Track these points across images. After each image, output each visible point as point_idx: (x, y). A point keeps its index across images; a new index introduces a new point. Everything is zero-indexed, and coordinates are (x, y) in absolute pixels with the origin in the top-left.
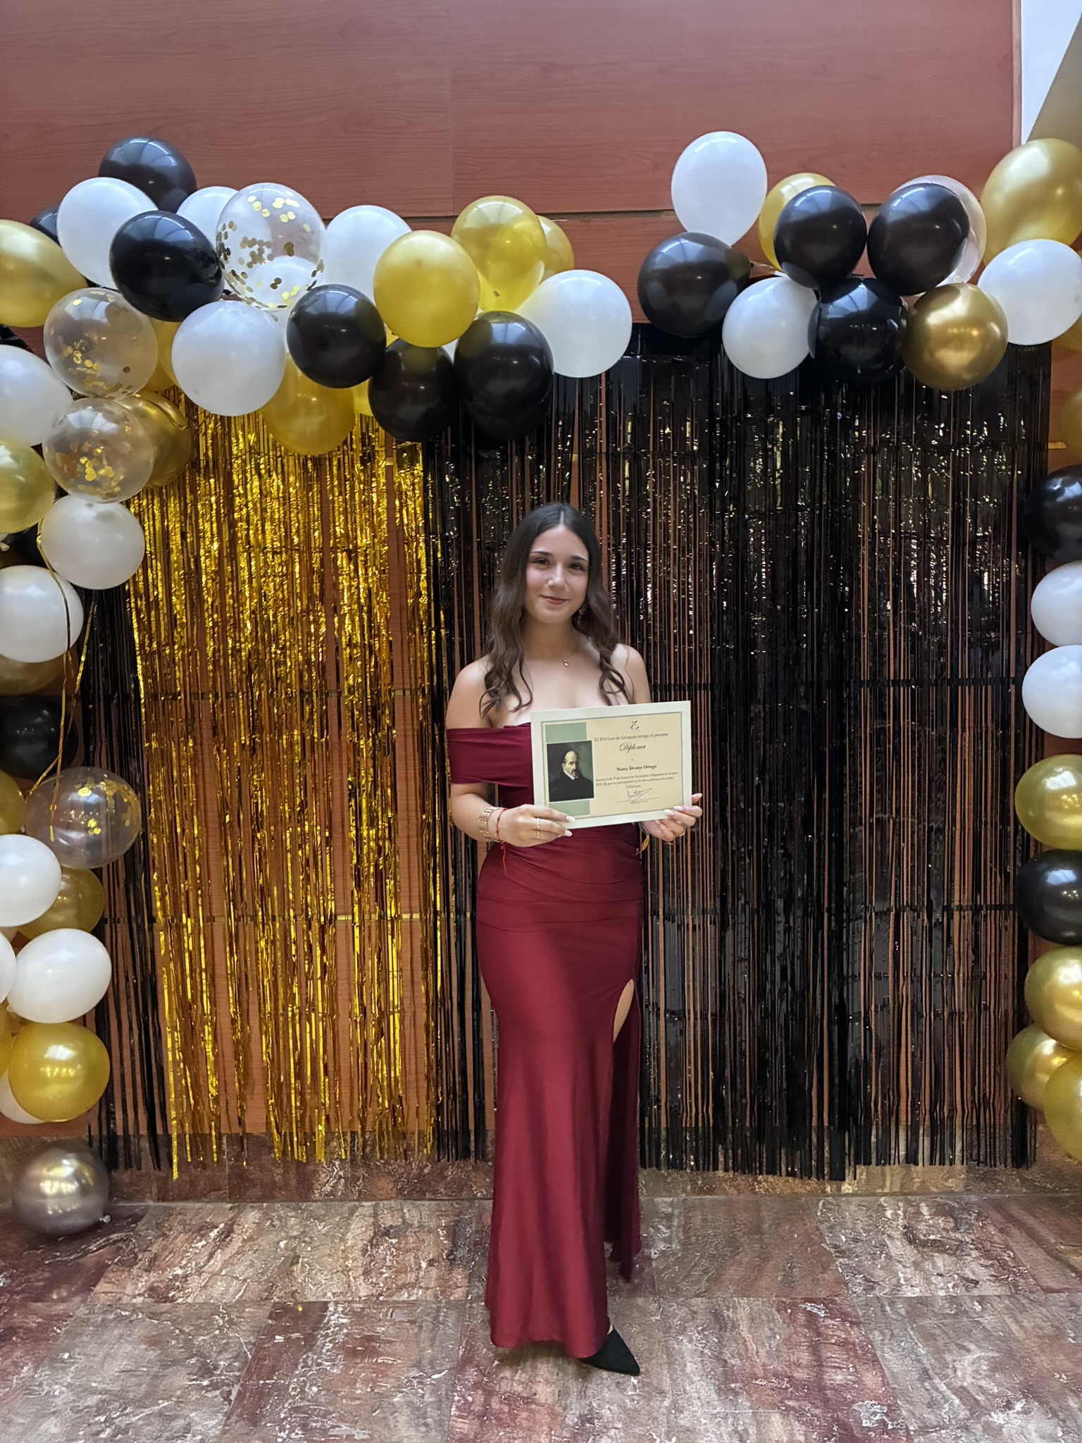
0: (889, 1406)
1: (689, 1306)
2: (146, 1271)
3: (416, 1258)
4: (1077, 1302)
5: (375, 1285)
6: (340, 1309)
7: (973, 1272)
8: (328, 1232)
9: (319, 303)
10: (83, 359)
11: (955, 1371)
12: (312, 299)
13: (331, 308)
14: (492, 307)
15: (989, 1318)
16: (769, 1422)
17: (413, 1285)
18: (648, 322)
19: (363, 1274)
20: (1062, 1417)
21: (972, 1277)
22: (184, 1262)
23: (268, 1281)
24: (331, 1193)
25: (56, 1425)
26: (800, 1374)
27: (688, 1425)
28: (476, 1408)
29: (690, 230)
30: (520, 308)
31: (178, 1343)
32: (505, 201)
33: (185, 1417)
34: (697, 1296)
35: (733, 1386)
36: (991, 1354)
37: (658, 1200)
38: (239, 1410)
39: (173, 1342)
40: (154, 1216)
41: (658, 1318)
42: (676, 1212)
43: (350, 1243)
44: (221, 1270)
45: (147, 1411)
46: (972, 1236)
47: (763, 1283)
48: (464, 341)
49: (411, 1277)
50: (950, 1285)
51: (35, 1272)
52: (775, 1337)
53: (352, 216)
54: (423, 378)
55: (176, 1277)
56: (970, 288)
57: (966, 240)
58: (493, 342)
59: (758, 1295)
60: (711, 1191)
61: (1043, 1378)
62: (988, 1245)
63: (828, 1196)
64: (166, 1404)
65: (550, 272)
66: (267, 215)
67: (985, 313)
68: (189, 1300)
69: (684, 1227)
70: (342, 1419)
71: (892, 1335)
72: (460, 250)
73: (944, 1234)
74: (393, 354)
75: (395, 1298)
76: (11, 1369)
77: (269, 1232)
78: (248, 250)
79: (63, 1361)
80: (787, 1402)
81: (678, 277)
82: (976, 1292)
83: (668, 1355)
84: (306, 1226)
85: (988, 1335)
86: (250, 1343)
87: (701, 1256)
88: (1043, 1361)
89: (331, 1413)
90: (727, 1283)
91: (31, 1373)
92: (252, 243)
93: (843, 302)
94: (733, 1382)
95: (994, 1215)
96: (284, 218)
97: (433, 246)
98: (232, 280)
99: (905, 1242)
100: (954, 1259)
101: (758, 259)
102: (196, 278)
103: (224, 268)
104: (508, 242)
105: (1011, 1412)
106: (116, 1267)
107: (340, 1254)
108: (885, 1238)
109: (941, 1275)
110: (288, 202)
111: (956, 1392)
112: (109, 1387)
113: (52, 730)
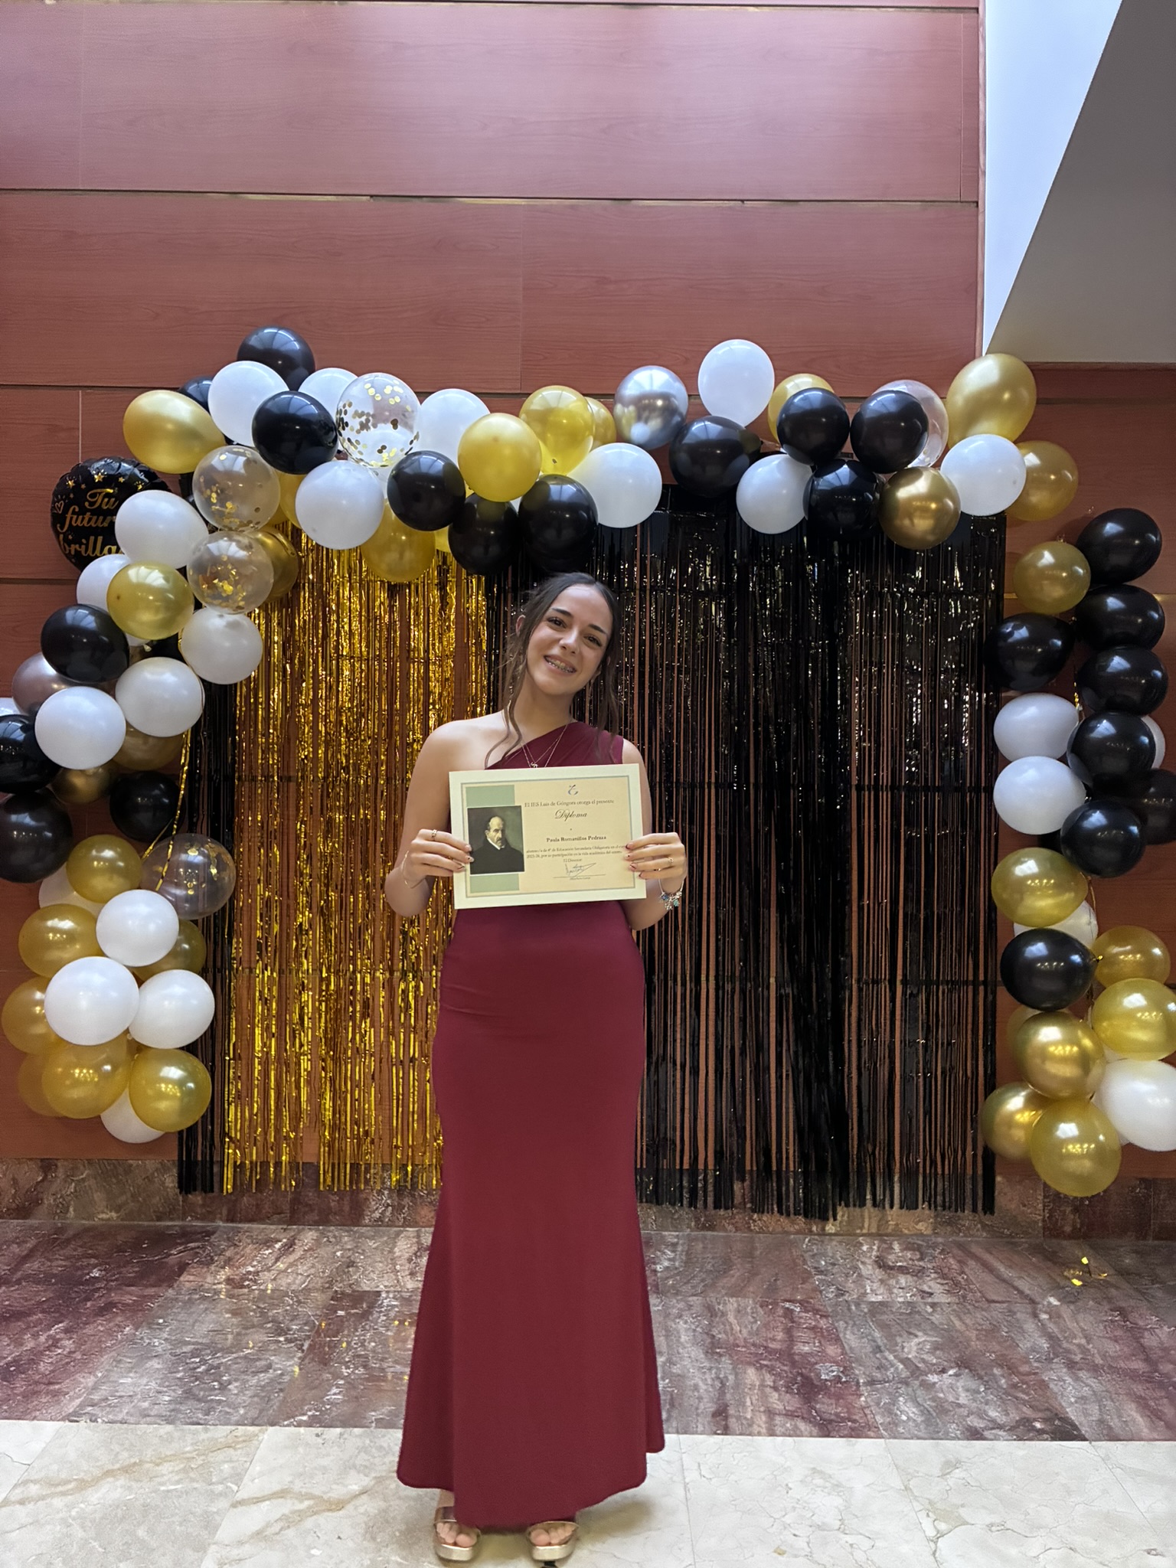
0: (845, 1367)
1: (686, 1302)
2: (223, 1268)
4: (1015, 1310)
6: (391, 1295)
7: (930, 1287)
8: (378, 1246)
9: (416, 464)
10: (222, 501)
11: (903, 1347)
12: (409, 461)
13: (424, 469)
14: (551, 472)
15: (938, 1316)
16: (745, 1373)
18: (676, 483)
19: (410, 1275)
20: (986, 1379)
21: (930, 1291)
22: (255, 1263)
23: (328, 1277)
24: (380, 1219)
25: (158, 1363)
26: (773, 1345)
27: (679, 1372)
29: (714, 413)
30: (573, 471)
31: (256, 1313)
32: (564, 391)
33: (266, 1360)
34: (695, 1295)
35: (718, 1350)
36: (934, 1339)
37: (664, 1233)
38: (311, 1356)
39: (252, 1314)
40: (225, 1233)
41: (660, 1308)
42: (681, 1242)
43: (398, 1254)
44: (287, 1269)
45: (234, 1355)
46: (934, 1264)
47: (751, 1289)
48: (527, 498)
50: (908, 1295)
51: (124, 1267)
52: (756, 1322)
53: (442, 397)
54: (495, 525)
55: (249, 1273)
56: (932, 471)
57: (926, 434)
58: (550, 499)
59: (745, 1297)
60: (712, 1228)
61: (975, 1355)
62: (946, 1271)
63: (815, 1235)
64: (249, 1351)
65: (598, 443)
66: (379, 399)
67: (941, 490)
68: (262, 1287)
69: (687, 1252)
70: (396, 1362)
71: (855, 1324)
72: (526, 426)
73: (910, 1262)
74: (470, 505)
76: (115, 1329)
77: (325, 1245)
78: (358, 420)
79: (159, 1324)
80: (762, 1362)
81: (703, 450)
82: (930, 1300)
83: (666, 1331)
84: (358, 1242)
85: (934, 1327)
86: (316, 1315)
87: (700, 1271)
88: (976, 1345)
89: (386, 1358)
90: (720, 1289)
91: (133, 1331)
92: (362, 414)
93: (830, 477)
94: (721, 1348)
95: (956, 1251)
96: (392, 402)
97: (506, 426)
98: (347, 444)
99: (876, 1266)
100: (915, 1278)
101: (766, 439)
102: (318, 443)
103: (341, 435)
104: (565, 421)
105: (945, 1375)
106: (195, 1265)
107: (389, 1261)
108: (859, 1264)
109: (902, 1288)
110: (394, 388)
111: (902, 1361)
112: (200, 1341)
113: (166, 801)
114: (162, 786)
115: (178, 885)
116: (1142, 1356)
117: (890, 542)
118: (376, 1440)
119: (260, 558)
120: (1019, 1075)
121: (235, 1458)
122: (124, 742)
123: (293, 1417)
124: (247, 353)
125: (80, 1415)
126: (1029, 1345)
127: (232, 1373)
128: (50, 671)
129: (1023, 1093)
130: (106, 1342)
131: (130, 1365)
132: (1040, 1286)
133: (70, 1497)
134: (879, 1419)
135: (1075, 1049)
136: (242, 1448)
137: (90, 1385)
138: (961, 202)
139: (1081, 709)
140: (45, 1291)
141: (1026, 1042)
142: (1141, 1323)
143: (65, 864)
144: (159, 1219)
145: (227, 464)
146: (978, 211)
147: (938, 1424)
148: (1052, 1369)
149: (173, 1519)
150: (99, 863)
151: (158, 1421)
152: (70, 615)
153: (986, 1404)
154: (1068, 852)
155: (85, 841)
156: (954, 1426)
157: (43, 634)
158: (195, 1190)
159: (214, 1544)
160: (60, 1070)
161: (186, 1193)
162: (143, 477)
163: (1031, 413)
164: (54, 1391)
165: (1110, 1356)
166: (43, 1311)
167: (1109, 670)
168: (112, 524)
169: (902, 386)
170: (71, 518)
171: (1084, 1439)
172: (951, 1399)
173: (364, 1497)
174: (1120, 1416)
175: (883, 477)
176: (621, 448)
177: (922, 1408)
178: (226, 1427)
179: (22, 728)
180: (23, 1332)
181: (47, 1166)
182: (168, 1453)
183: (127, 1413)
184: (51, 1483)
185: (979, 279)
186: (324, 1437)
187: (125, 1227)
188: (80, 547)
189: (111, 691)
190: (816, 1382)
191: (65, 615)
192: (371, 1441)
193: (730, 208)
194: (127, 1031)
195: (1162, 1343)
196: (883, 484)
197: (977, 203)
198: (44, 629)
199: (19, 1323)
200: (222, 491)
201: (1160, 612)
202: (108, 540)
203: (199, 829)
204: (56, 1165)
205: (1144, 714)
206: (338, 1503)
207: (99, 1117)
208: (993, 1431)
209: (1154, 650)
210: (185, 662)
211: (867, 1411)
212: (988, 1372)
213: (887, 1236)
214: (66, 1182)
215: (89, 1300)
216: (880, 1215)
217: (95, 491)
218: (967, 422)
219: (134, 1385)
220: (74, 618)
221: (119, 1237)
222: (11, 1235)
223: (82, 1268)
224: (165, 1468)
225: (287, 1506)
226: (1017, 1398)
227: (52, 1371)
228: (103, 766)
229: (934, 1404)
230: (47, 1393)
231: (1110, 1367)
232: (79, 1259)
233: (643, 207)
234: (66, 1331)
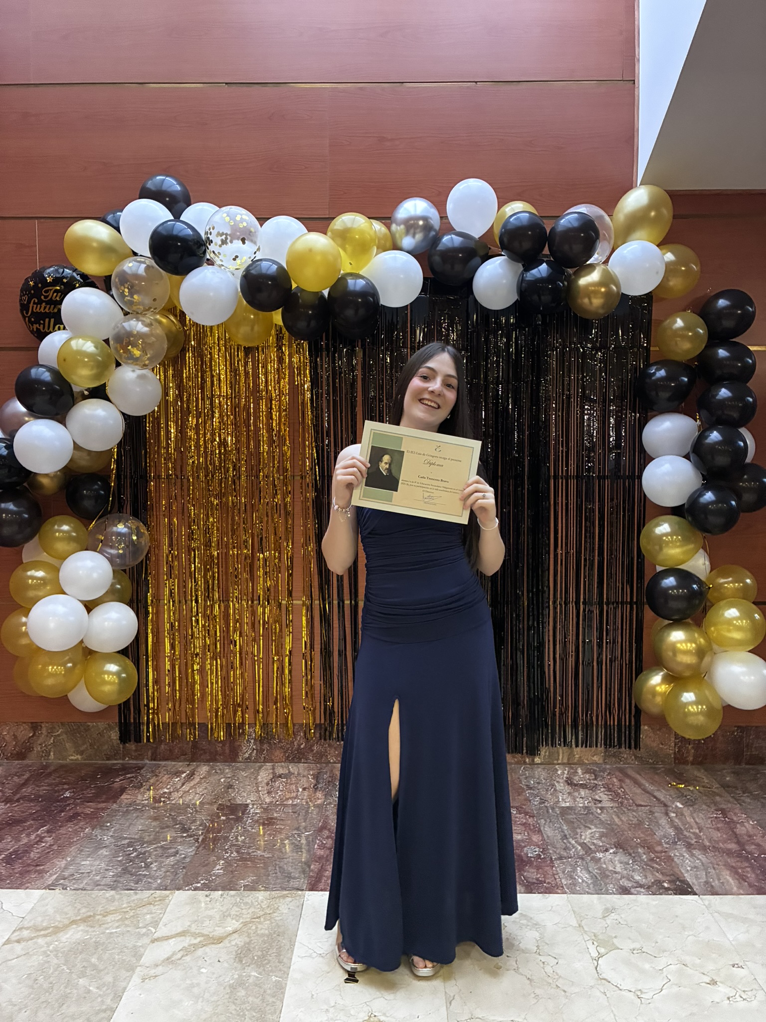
0: (543, 849)
2: (149, 790)
3: (296, 787)
4: (654, 811)
5: (273, 798)
6: (255, 807)
7: (600, 797)
8: (247, 775)
9: (258, 268)
10: (131, 294)
11: (581, 836)
12: (254, 266)
13: (264, 271)
14: (348, 271)
15: (604, 816)
17: (296, 797)
18: (432, 276)
19: (268, 793)
20: (633, 855)
21: (600, 799)
22: (168, 787)
23: (215, 795)
24: (249, 758)
25: (106, 851)
28: (328, 846)
29: (458, 229)
30: (364, 270)
31: (169, 819)
32: (356, 216)
33: (175, 848)
36: (602, 830)
38: (203, 846)
39: (166, 819)
40: (150, 768)
43: (260, 780)
44: (189, 790)
45: (154, 846)
46: (603, 782)
48: (333, 288)
49: (294, 795)
50: (586, 802)
51: (85, 790)
53: (276, 221)
54: (312, 307)
55: (165, 793)
56: (603, 266)
57: (598, 241)
58: (348, 289)
61: (628, 840)
62: (611, 786)
63: (527, 764)
64: (164, 843)
65: (380, 250)
66: (233, 224)
67: (608, 279)
68: (173, 802)
70: (257, 849)
71: (550, 822)
72: (331, 241)
73: (588, 781)
74: (295, 294)
75: (285, 803)
76: (79, 830)
77: (214, 775)
78: (220, 238)
79: (107, 826)
81: (450, 254)
82: (599, 805)
84: (235, 773)
85: (602, 823)
86: (207, 819)
88: (629, 834)
89: (252, 847)
91: (91, 831)
92: (222, 235)
93: (534, 271)
95: (617, 773)
96: (241, 226)
97: (318, 241)
98: (212, 255)
99: (566, 784)
100: (591, 791)
101: (492, 246)
102: (193, 254)
103: (208, 249)
104: (357, 237)
105: (607, 853)
106: (131, 788)
107: (254, 785)
108: (555, 782)
109: (582, 798)
110: (243, 216)
111: (580, 844)
112: (133, 837)
113: (103, 492)
114: (99, 483)
115: (112, 547)
116: (735, 840)
117: (575, 315)
118: (244, 898)
119: (158, 332)
120: (658, 663)
121: (154, 911)
122: (73, 454)
123: (192, 885)
124: (146, 194)
125: (56, 885)
126: (662, 833)
127: (153, 857)
128: (23, 409)
129: (662, 673)
130: (73, 838)
131: (88, 853)
132: (670, 795)
133: (48, 938)
134: (564, 882)
135: (694, 645)
136: (158, 905)
137: (63, 866)
138: (624, 81)
139: (700, 423)
140: (35, 806)
141: (662, 640)
142: (735, 819)
143: (37, 536)
144: (108, 759)
145: (134, 269)
146: (634, 87)
147: (601, 884)
148: (676, 849)
149: (113, 951)
150: (59, 533)
151: (106, 888)
152: (33, 371)
153: (633, 872)
154: (690, 518)
155: (50, 519)
156: (611, 886)
157: (16, 384)
158: (130, 741)
159: (140, 966)
160: (40, 666)
161: (124, 743)
162: (79, 278)
163: (670, 225)
164: (40, 870)
165: (715, 841)
166: (33, 820)
167: (718, 397)
168: (59, 310)
169: (583, 209)
170: (33, 307)
171: (695, 894)
172: (611, 868)
173: (235, 935)
174: (719, 879)
175: (570, 271)
176: (395, 254)
177: (592, 874)
178: (148, 891)
179: (5, 447)
180: (21, 832)
181: (35, 727)
182: (112, 909)
183: (86, 883)
184: (36, 929)
185: (636, 133)
186: (211, 897)
187: (86, 765)
188: (40, 326)
189: (63, 421)
190: (525, 859)
191: (30, 372)
192: (241, 899)
193: (468, 87)
194: (82, 642)
195: (748, 831)
196: (570, 275)
197: (634, 81)
198: (18, 379)
199: (19, 827)
200: (132, 287)
201: (753, 359)
202: (57, 322)
203: (125, 511)
204: (41, 726)
205: (741, 426)
206: (218, 940)
207: (67, 695)
208: (637, 889)
209: (748, 384)
210: (110, 401)
211: (557, 877)
212: (636, 851)
213: (574, 764)
214: (47, 736)
215: (63, 812)
216: (570, 751)
217: (47, 289)
218: (625, 233)
219: (91, 865)
220: (36, 374)
221: (83, 772)
222: (13, 771)
223: (58, 791)
224: (109, 918)
225: (187, 941)
226: (653, 867)
227: (39, 858)
228: (60, 471)
229: (599, 872)
230: (35, 872)
231: (714, 847)
232: (57, 785)
233: (409, 88)
234: (48, 831)
